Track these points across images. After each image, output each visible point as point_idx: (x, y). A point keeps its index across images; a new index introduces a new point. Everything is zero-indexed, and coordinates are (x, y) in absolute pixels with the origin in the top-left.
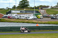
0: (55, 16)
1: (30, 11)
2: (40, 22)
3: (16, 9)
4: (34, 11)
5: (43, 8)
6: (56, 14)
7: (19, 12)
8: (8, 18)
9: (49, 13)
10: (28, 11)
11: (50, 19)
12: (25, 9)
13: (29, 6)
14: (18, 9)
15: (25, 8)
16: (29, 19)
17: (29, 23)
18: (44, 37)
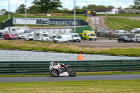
0: (127, 33)
1: (62, 20)
2: (88, 48)
3: (26, 15)
4: (73, 20)
5: (97, 13)
6: (132, 29)
7: (33, 22)
8: (6, 39)
9: (114, 26)
10: (58, 20)
11: (115, 41)
12: (49, 15)
13: (61, 7)
14: (31, 13)
15: (49, 11)
16: (60, 40)
17: (60, 52)
18: (98, 90)
